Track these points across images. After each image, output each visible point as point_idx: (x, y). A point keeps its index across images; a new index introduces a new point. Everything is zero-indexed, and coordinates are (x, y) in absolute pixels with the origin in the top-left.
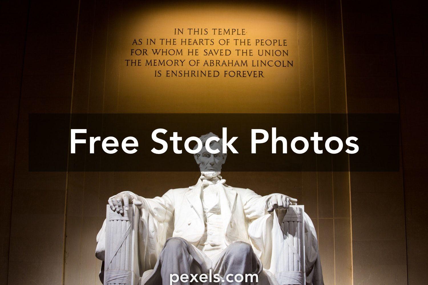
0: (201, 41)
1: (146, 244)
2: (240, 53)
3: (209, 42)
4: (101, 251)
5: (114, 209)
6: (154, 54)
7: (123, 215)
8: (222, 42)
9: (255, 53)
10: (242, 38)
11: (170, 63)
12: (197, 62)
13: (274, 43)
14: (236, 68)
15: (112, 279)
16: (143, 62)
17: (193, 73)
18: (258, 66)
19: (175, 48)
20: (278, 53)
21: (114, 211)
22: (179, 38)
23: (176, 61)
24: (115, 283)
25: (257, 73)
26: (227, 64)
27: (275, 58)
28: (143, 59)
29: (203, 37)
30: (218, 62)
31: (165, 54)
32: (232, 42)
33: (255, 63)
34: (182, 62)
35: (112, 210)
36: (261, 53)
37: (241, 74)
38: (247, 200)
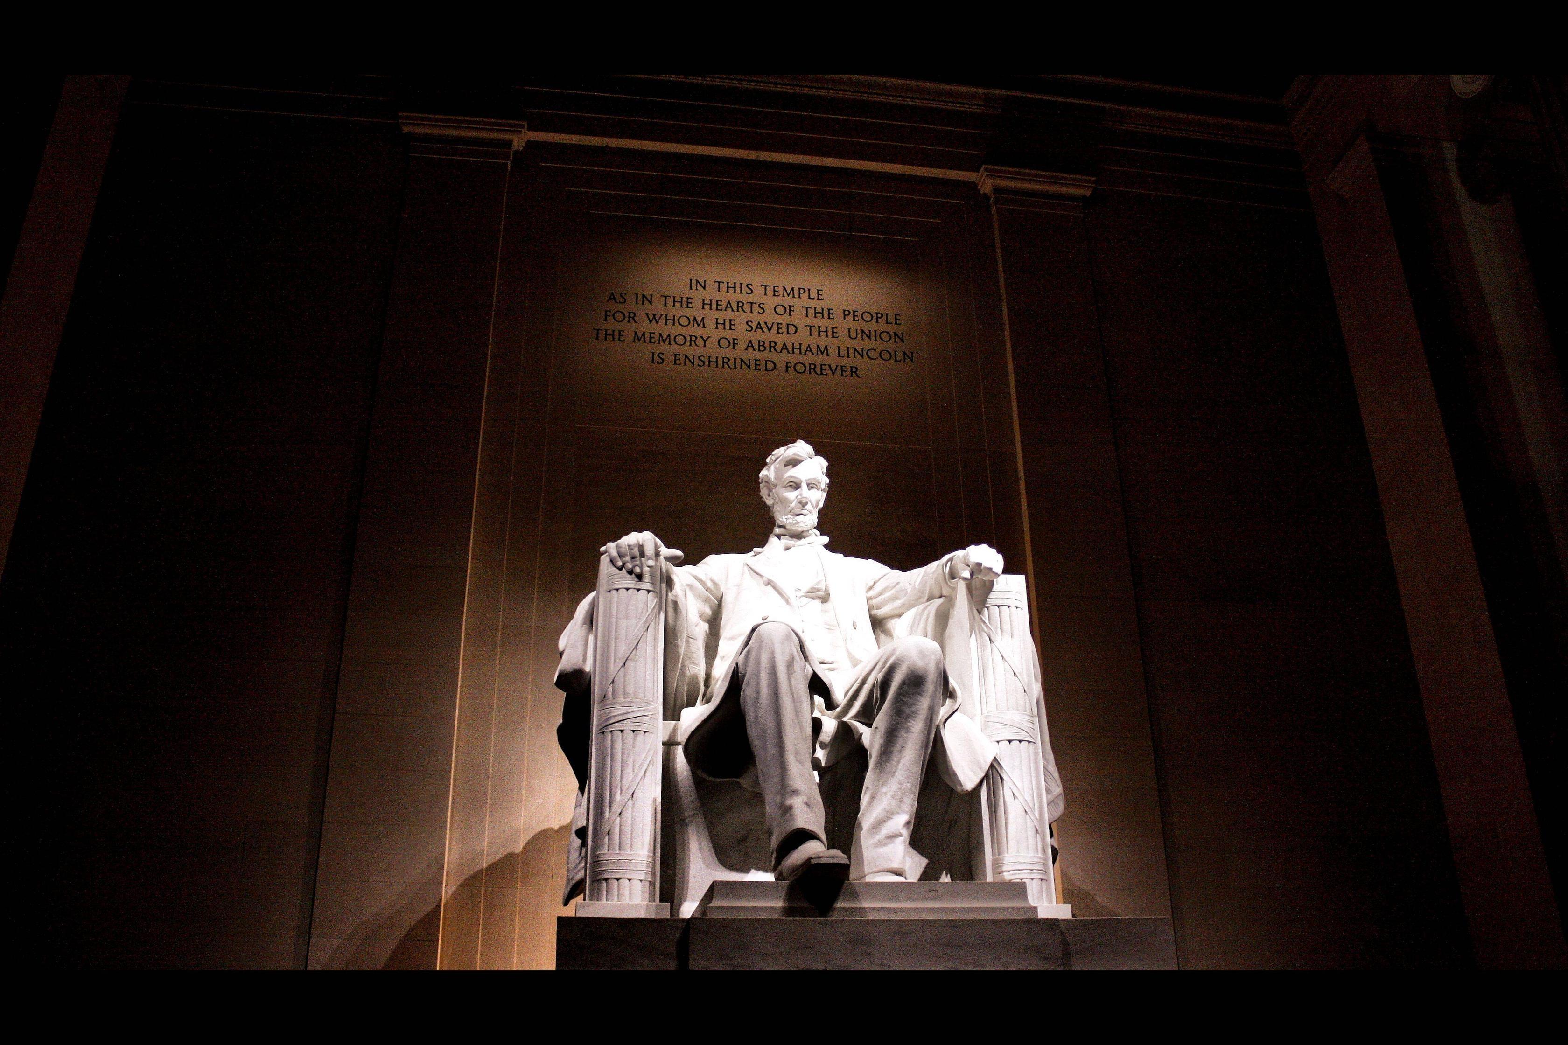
0: (740, 304)
1: (682, 650)
2: (815, 331)
3: (755, 307)
4: (571, 671)
5: (620, 564)
6: (651, 322)
7: (640, 577)
8: (780, 310)
9: (842, 333)
10: (819, 305)
11: (680, 340)
12: (734, 343)
13: (877, 318)
14: (808, 359)
15: (613, 721)
16: (629, 336)
17: (726, 361)
18: (848, 357)
19: (689, 312)
20: (885, 337)
21: (620, 569)
22: (698, 295)
23: (693, 338)
24: (622, 729)
25: (848, 369)
26: (790, 349)
27: (879, 346)
28: (629, 329)
29: (744, 298)
30: (773, 346)
31: (670, 323)
32: (799, 312)
33: (843, 352)
34: (705, 341)
35: (616, 567)
36: (853, 335)
37: (818, 370)
38: (877, 578)
